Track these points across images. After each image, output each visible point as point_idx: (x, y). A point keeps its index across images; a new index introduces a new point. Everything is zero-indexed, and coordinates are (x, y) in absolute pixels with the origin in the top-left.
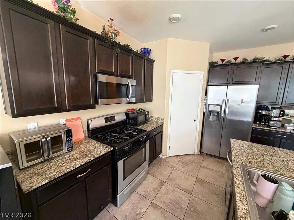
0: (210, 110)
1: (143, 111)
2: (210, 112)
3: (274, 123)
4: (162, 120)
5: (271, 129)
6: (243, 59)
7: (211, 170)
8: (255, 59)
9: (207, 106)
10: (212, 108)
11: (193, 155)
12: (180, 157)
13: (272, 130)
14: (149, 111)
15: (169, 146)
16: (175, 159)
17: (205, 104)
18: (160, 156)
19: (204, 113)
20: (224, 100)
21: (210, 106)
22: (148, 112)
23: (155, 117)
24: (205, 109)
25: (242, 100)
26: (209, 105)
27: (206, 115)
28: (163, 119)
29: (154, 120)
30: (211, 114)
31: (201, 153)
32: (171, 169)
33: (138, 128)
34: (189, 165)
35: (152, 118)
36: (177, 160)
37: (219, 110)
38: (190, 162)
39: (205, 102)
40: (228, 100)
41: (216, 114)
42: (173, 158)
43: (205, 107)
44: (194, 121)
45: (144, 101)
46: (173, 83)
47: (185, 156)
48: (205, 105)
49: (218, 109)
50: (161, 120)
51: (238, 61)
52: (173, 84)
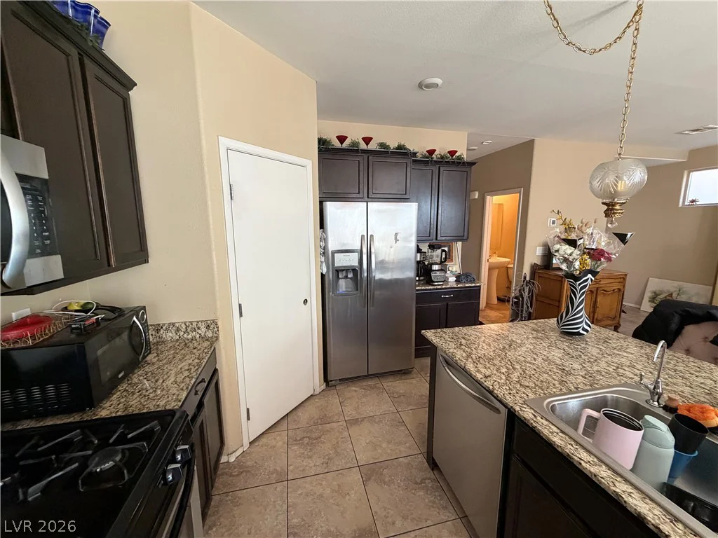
0: (336, 265)
1: (111, 315)
2: (338, 271)
3: (438, 276)
4: (208, 327)
5: (435, 287)
6: (382, 143)
7: (371, 419)
8: (400, 147)
9: (328, 255)
10: (342, 261)
11: (312, 401)
12: (284, 425)
13: (437, 289)
14: (144, 308)
15: (248, 410)
16: (273, 442)
17: (323, 251)
18: (224, 459)
19: (323, 276)
20: (363, 236)
21: (336, 254)
22: (140, 311)
23: (174, 324)
24: (324, 264)
25: (396, 234)
26: (333, 253)
27: (329, 281)
28: (212, 325)
29: (170, 335)
30: (340, 276)
31: (327, 385)
32: (280, 487)
33: (104, 413)
34: (320, 437)
35: (158, 331)
36: (279, 440)
37: (355, 263)
38: (316, 424)
39: (323, 247)
40: (372, 236)
41: (350, 275)
42: (264, 440)
43: (323, 259)
44: (305, 302)
45: (109, 265)
46: (234, 189)
47: (294, 412)
48: (324, 253)
49: (352, 260)
50: (204, 329)
51: (373, 146)
52: (233, 192)
